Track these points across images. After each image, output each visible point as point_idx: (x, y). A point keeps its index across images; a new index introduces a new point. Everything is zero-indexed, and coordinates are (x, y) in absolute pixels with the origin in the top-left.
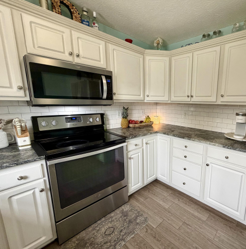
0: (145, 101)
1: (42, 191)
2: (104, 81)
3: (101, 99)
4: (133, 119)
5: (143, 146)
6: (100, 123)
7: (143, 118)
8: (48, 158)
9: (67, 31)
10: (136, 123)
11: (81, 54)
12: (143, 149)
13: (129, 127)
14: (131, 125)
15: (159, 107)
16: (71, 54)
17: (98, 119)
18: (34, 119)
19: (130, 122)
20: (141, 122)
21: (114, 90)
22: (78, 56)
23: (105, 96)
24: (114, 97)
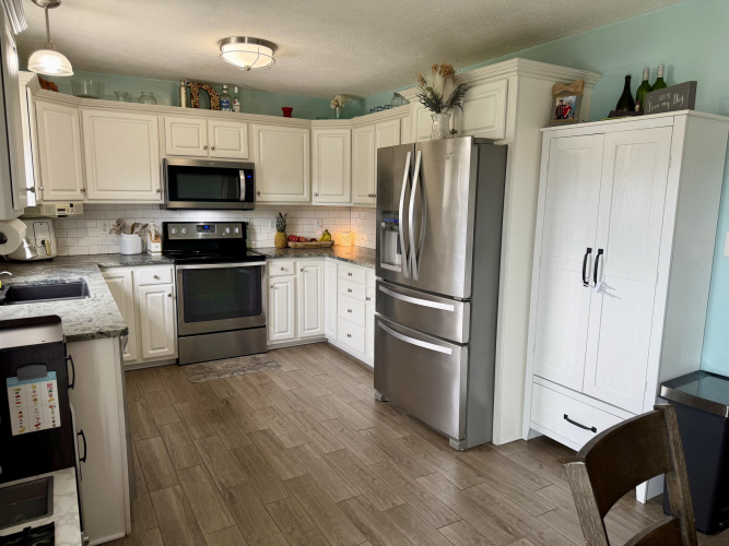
0: (314, 204)
1: (170, 295)
2: (242, 177)
3: (238, 201)
6: (241, 236)
7: (318, 234)
8: (177, 263)
9: (202, 122)
10: (299, 241)
11: (217, 146)
13: (287, 247)
14: (290, 244)
15: (354, 214)
16: (206, 148)
17: (237, 230)
18: (165, 225)
19: (289, 239)
20: (313, 240)
21: (258, 186)
22: (213, 149)
23: (243, 196)
24: (258, 198)
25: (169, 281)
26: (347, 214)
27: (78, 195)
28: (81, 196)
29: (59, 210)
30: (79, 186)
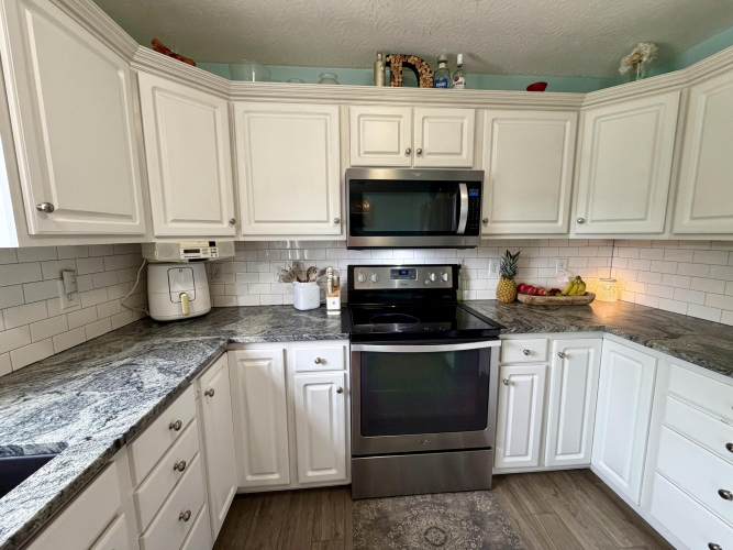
0: (572, 236)
1: (340, 391)
2: (464, 196)
3: (455, 233)
4: (530, 282)
5: (548, 359)
6: (450, 285)
7: (562, 282)
8: (354, 339)
9: (405, 111)
10: (537, 294)
11: (426, 148)
12: (548, 369)
13: (516, 301)
14: (521, 297)
15: (620, 253)
16: (409, 152)
17: (445, 277)
18: (351, 269)
19: (520, 288)
20: (555, 292)
21: (485, 213)
22: (420, 153)
23: (462, 227)
24: (484, 230)
25: (341, 366)
26: (607, 252)
27: (225, 228)
28: (232, 231)
29: (186, 251)
30: (228, 215)
